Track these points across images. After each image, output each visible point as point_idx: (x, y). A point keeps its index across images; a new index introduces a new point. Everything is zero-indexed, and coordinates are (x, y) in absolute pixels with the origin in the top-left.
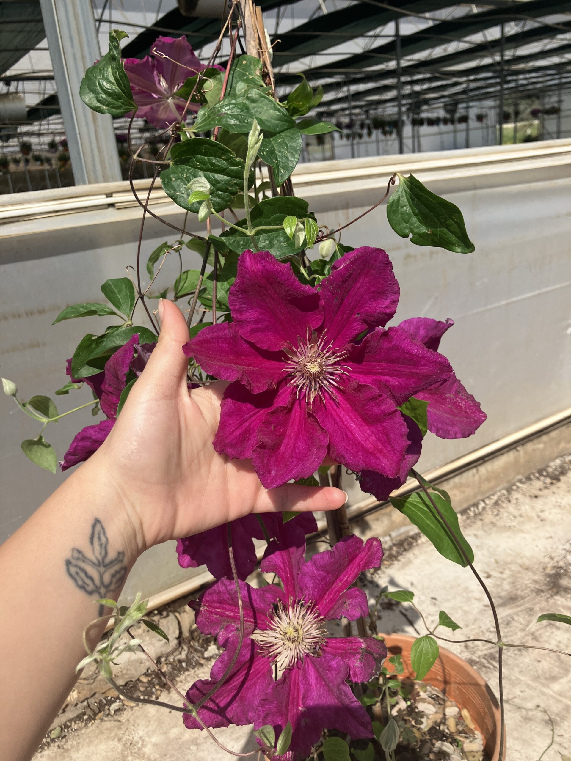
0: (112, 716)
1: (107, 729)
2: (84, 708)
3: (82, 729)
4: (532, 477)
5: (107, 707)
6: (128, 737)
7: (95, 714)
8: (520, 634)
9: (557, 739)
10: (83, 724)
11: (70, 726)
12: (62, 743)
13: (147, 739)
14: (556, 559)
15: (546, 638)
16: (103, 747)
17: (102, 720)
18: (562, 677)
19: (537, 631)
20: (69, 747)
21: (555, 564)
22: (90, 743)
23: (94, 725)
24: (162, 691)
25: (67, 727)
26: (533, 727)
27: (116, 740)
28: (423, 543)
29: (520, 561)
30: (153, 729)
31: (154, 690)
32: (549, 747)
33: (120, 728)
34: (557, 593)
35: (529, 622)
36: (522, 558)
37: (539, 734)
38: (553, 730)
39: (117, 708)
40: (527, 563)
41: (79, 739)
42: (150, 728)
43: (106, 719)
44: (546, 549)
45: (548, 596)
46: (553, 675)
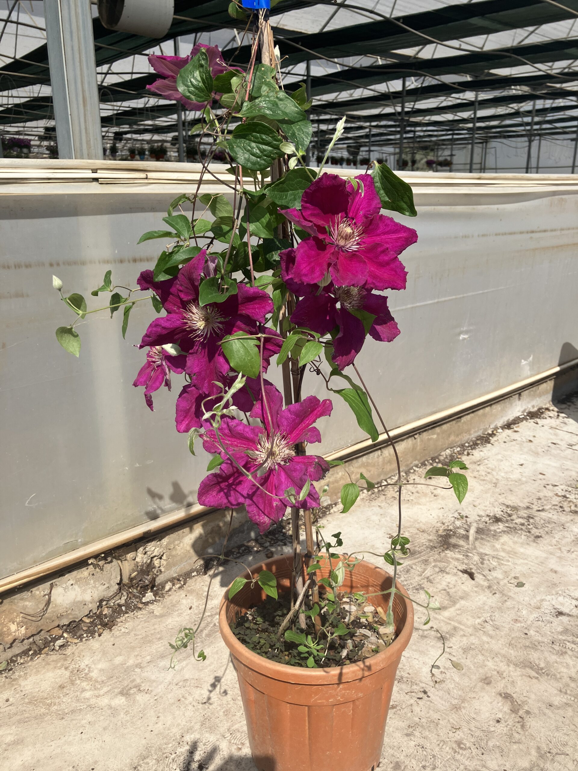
0: (57, 651)
1: (53, 661)
2: (30, 644)
3: (28, 663)
4: (426, 462)
5: (52, 644)
6: (74, 666)
7: (41, 650)
8: (417, 578)
9: (447, 650)
10: (29, 658)
11: (17, 661)
12: (9, 675)
13: (93, 666)
14: (446, 524)
15: (438, 580)
16: (50, 674)
17: (47, 654)
18: (451, 607)
19: (431, 575)
20: (17, 677)
21: (446, 528)
22: (38, 672)
23: (40, 659)
24: (104, 630)
25: (12, 661)
26: (428, 642)
27: (63, 668)
28: (335, 512)
29: (417, 526)
30: (98, 658)
31: (96, 629)
32: (441, 655)
33: (65, 660)
34: (447, 549)
35: (425, 570)
36: (419, 523)
37: (433, 647)
38: (444, 644)
39: (62, 644)
40: (423, 527)
41: (26, 670)
42: (95, 658)
43: (52, 653)
44: (439, 517)
45: (440, 551)
46: (443, 606)
